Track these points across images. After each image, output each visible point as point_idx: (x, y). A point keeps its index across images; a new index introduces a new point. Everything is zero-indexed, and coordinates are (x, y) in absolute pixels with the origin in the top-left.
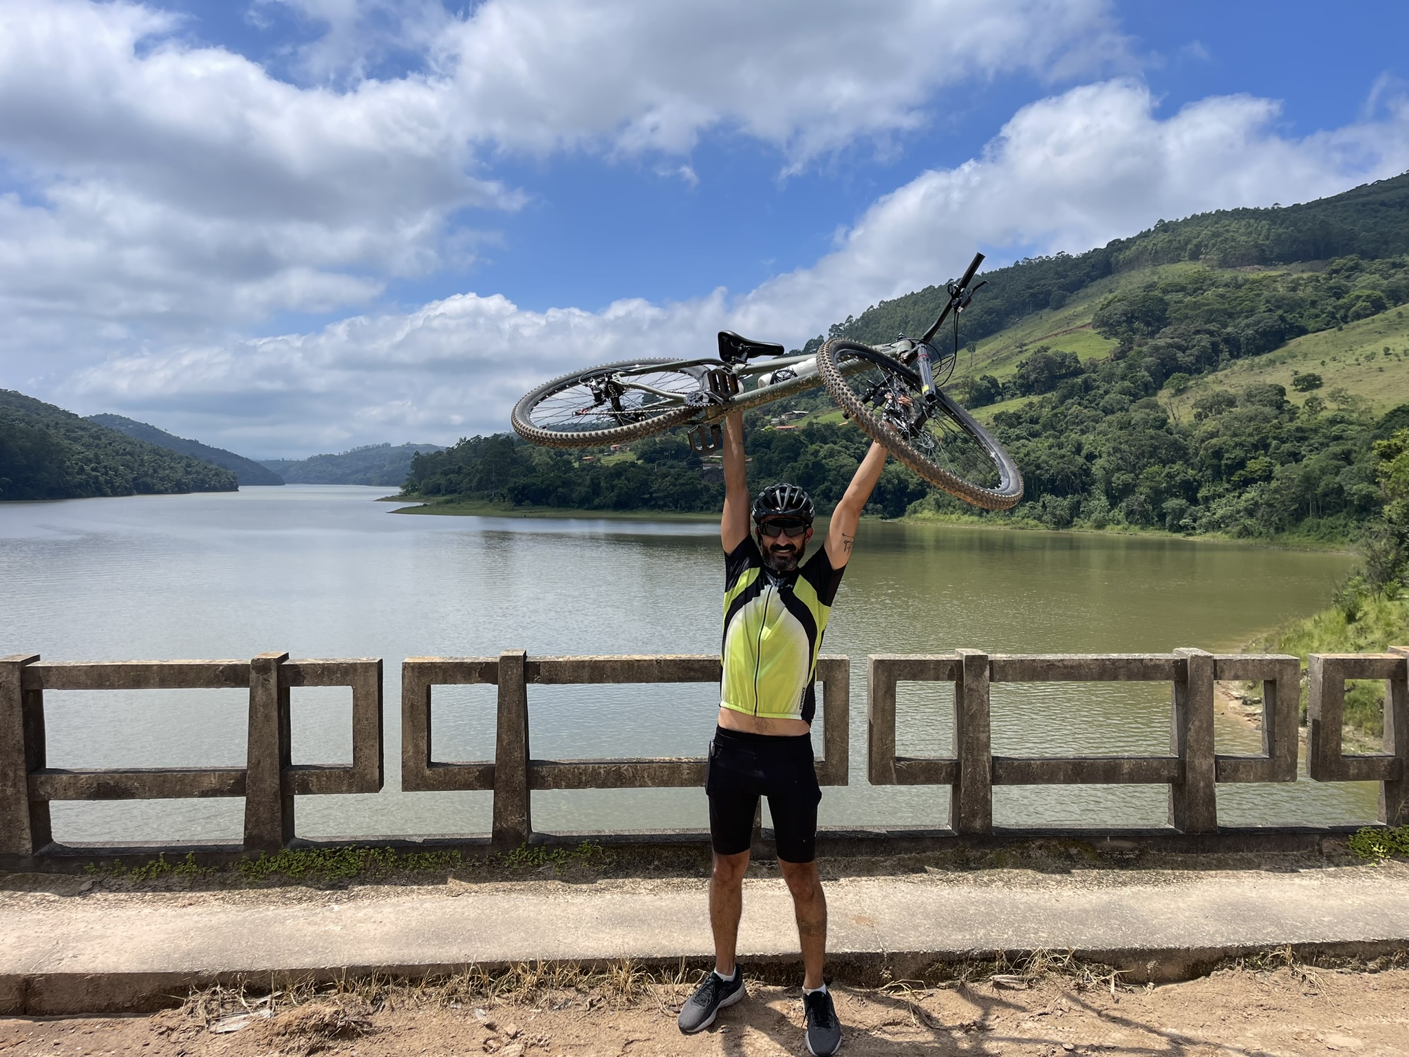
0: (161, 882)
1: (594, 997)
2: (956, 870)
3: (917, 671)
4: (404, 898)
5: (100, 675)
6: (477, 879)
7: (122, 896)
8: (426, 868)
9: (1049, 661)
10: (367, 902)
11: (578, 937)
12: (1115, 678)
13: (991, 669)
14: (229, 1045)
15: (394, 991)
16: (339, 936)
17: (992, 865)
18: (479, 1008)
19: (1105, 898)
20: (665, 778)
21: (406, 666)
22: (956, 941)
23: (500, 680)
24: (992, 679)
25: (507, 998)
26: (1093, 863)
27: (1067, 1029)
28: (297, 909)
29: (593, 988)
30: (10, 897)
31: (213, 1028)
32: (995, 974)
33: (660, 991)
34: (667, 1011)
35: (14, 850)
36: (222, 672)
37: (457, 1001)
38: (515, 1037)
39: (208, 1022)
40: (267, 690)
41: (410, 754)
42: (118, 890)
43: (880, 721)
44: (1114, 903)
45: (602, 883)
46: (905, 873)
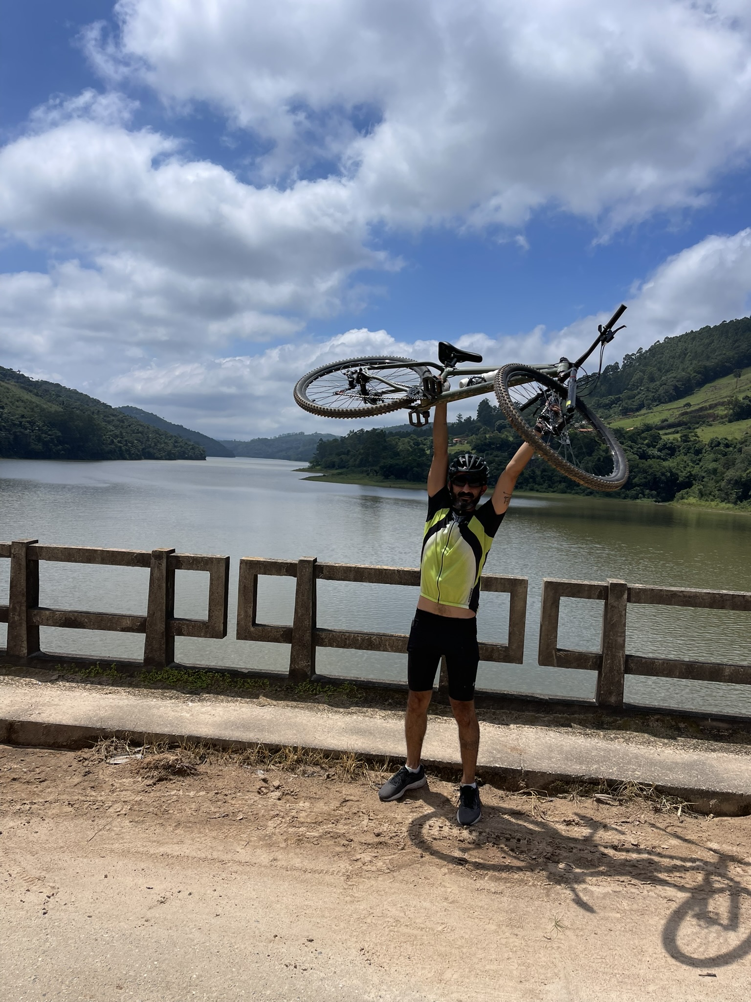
0: (96, 680)
1: (330, 773)
2: (593, 728)
3: (576, 591)
4: (231, 704)
5: (69, 554)
6: (277, 698)
7: (74, 685)
8: (247, 689)
9: (672, 591)
10: (209, 703)
11: (328, 737)
12: (722, 608)
13: (629, 594)
14: (115, 771)
15: (212, 754)
16: (188, 719)
17: (619, 728)
18: (260, 770)
19: (696, 757)
20: (399, 647)
21: (242, 562)
22: (575, 769)
23: (298, 574)
24: (629, 600)
25: (278, 767)
26: (694, 735)
27: (639, 833)
28: (168, 702)
29: (331, 767)
30: (12, 680)
31: (108, 761)
32: (598, 793)
33: (373, 775)
34: (374, 787)
35: (17, 653)
36: (135, 557)
37: (248, 764)
38: (278, 788)
39: (106, 757)
40: (160, 570)
41: (242, 616)
42: (72, 681)
43: (547, 623)
44: (700, 761)
45: (353, 709)
46: (557, 726)
